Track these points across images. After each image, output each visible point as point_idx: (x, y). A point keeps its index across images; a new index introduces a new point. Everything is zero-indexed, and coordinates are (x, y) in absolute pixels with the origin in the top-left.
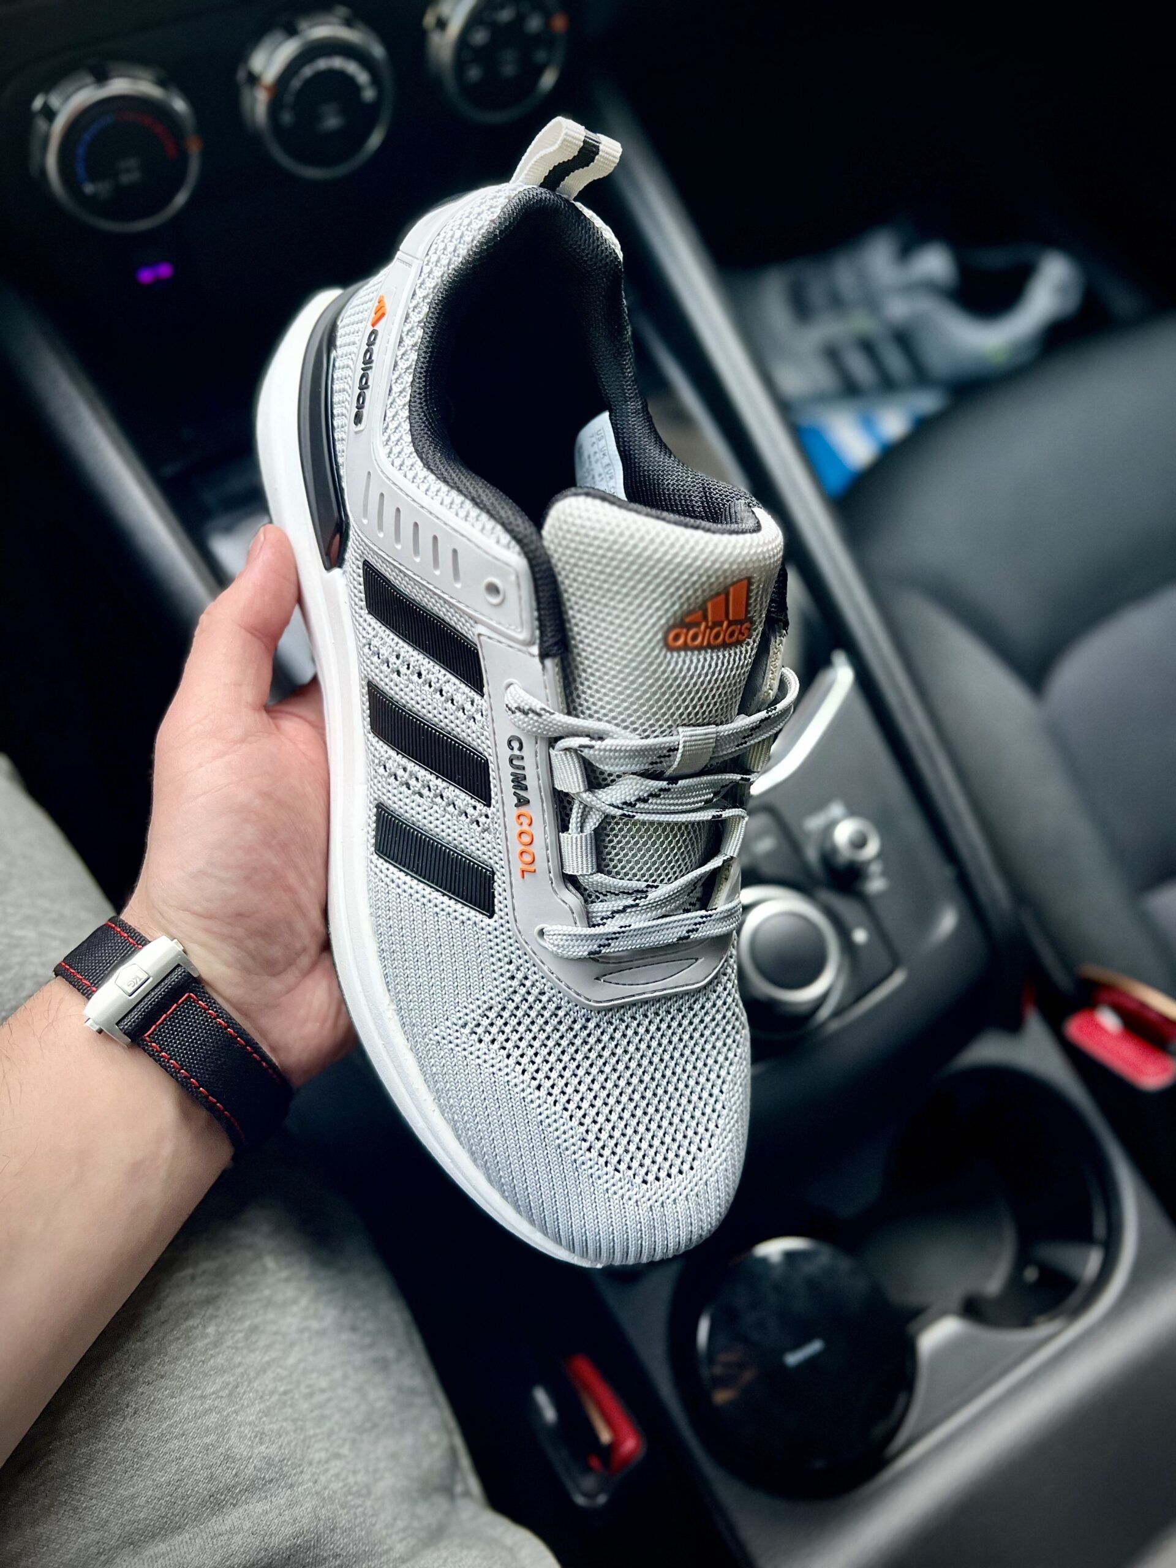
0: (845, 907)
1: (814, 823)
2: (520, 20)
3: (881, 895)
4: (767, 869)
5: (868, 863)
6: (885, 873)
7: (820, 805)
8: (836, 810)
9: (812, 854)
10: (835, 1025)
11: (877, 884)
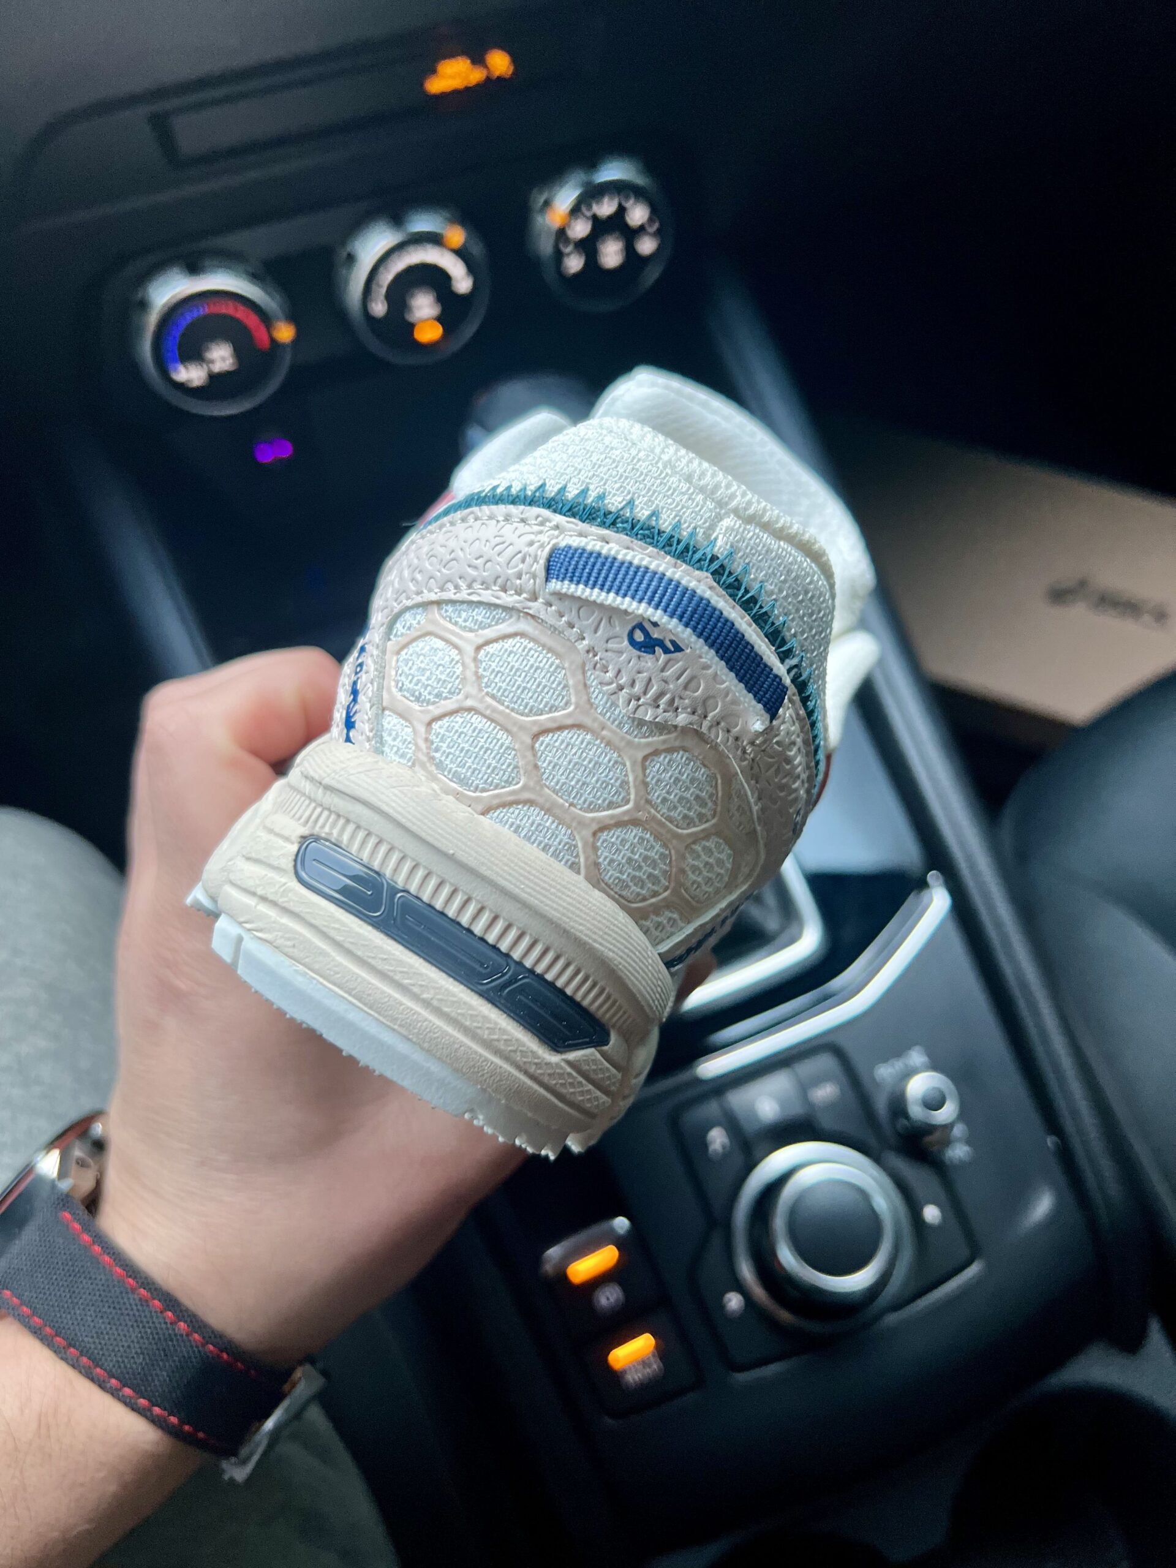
0: (916, 1175)
1: (885, 1072)
2: (621, 211)
3: (962, 1165)
4: (827, 1122)
5: (947, 1127)
6: (968, 1142)
7: (898, 1051)
8: (917, 1057)
9: (881, 1105)
10: (892, 1319)
11: (958, 1152)
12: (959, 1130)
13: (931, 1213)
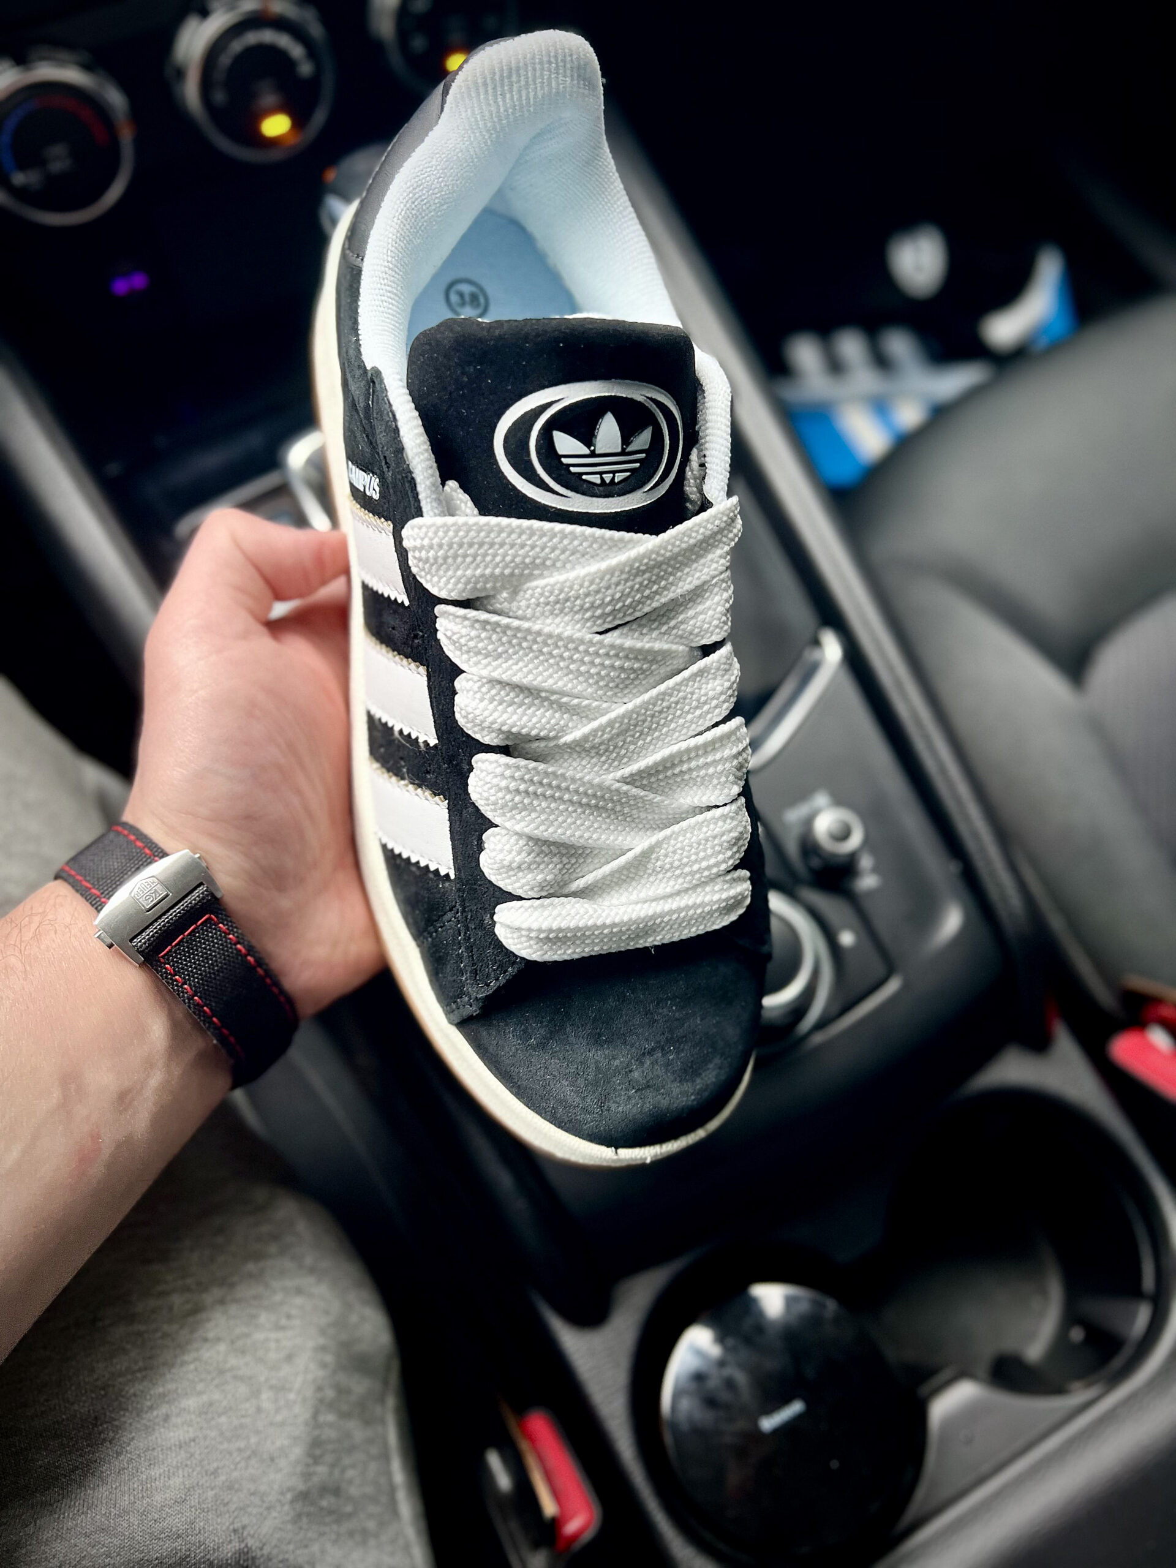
0: (830, 907)
1: (794, 816)
3: (875, 893)
5: (854, 855)
6: (877, 869)
7: (802, 795)
8: (820, 798)
9: (792, 849)
10: (818, 1038)
11: (867, 881)
12: (866, 862)
13: (847, 939)
